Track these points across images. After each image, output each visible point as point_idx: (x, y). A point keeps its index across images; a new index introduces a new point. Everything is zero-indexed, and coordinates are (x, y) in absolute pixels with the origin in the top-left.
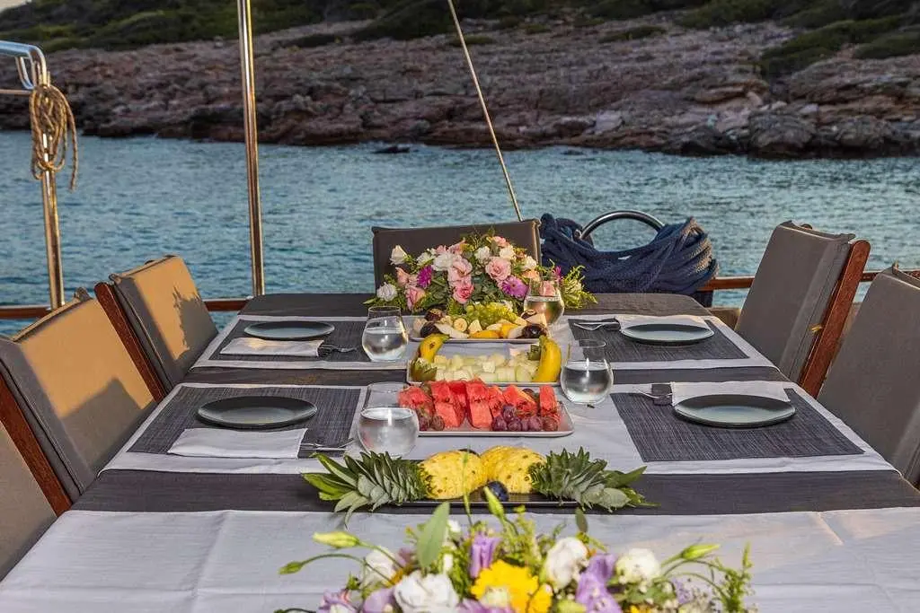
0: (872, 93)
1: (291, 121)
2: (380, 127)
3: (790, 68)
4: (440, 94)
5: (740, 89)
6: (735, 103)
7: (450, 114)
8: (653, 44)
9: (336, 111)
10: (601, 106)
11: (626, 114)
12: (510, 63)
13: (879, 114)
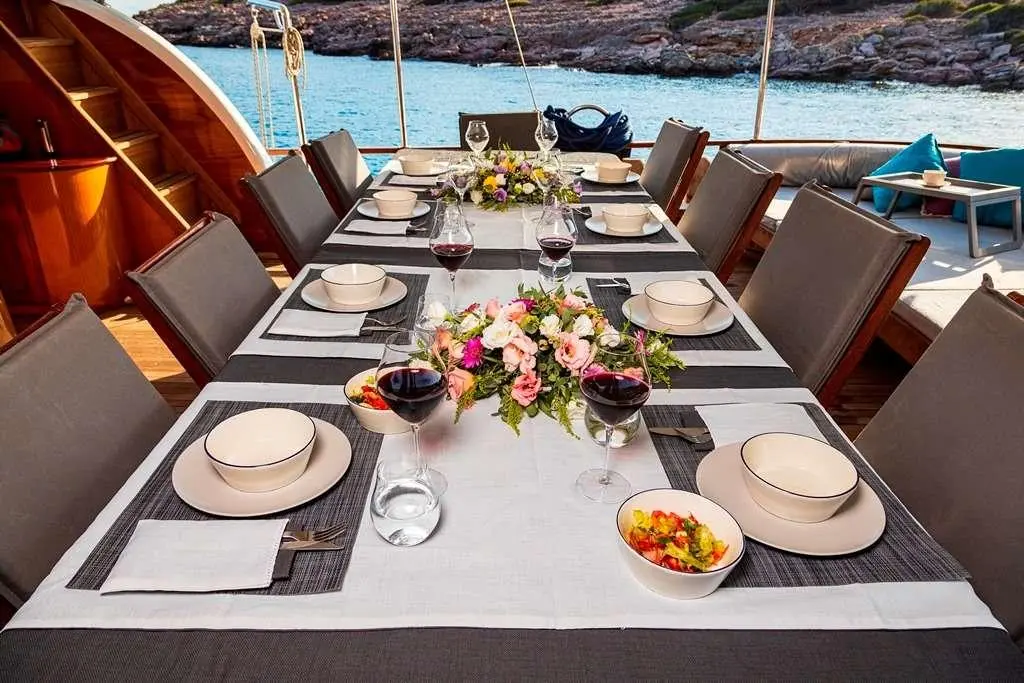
0: (726, 40)
1: (421, 48)
2: (469, 52)
3: (686, 24)
5: (658, 36)
6: (654, 44)
7: (504, 46)
8: (614, 8)
9: (445, 43)
10: (584, 44)
11: (597, 49)
12: (538, 17)
13: (728, 52)
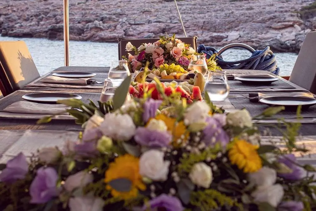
1: (93, 32)
2: (132, 35)
4: (159, 22)
5: (291, 23)
6: (289, 29)
7: (164, 31)
8: (253, 3)
9: (113, 28)
10: (230, 29)
11: (242, 33)
12: (191, 9)
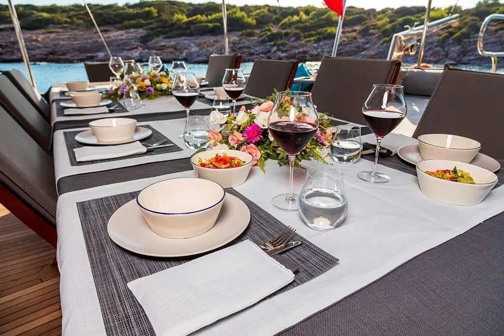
0: (169, 47)
4: (47, 48)
5: (135, 46)
6: (135, 50)
7: (52, 53)
10: (98, 51)
